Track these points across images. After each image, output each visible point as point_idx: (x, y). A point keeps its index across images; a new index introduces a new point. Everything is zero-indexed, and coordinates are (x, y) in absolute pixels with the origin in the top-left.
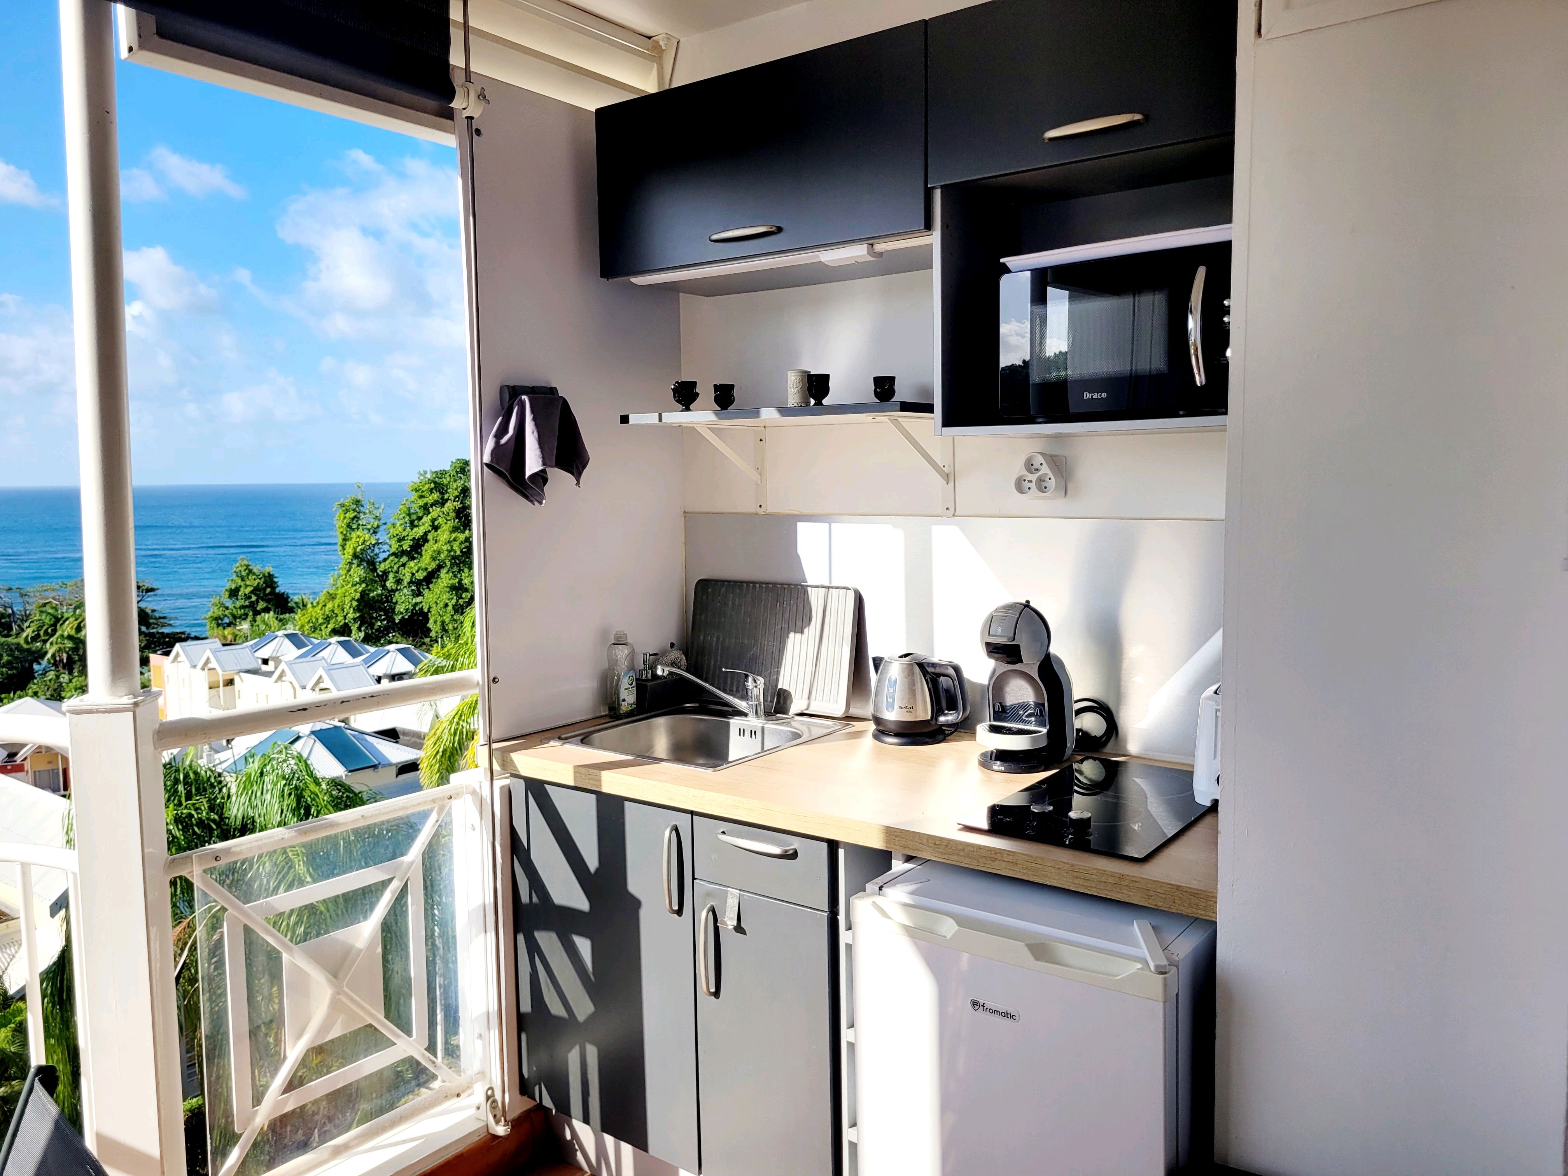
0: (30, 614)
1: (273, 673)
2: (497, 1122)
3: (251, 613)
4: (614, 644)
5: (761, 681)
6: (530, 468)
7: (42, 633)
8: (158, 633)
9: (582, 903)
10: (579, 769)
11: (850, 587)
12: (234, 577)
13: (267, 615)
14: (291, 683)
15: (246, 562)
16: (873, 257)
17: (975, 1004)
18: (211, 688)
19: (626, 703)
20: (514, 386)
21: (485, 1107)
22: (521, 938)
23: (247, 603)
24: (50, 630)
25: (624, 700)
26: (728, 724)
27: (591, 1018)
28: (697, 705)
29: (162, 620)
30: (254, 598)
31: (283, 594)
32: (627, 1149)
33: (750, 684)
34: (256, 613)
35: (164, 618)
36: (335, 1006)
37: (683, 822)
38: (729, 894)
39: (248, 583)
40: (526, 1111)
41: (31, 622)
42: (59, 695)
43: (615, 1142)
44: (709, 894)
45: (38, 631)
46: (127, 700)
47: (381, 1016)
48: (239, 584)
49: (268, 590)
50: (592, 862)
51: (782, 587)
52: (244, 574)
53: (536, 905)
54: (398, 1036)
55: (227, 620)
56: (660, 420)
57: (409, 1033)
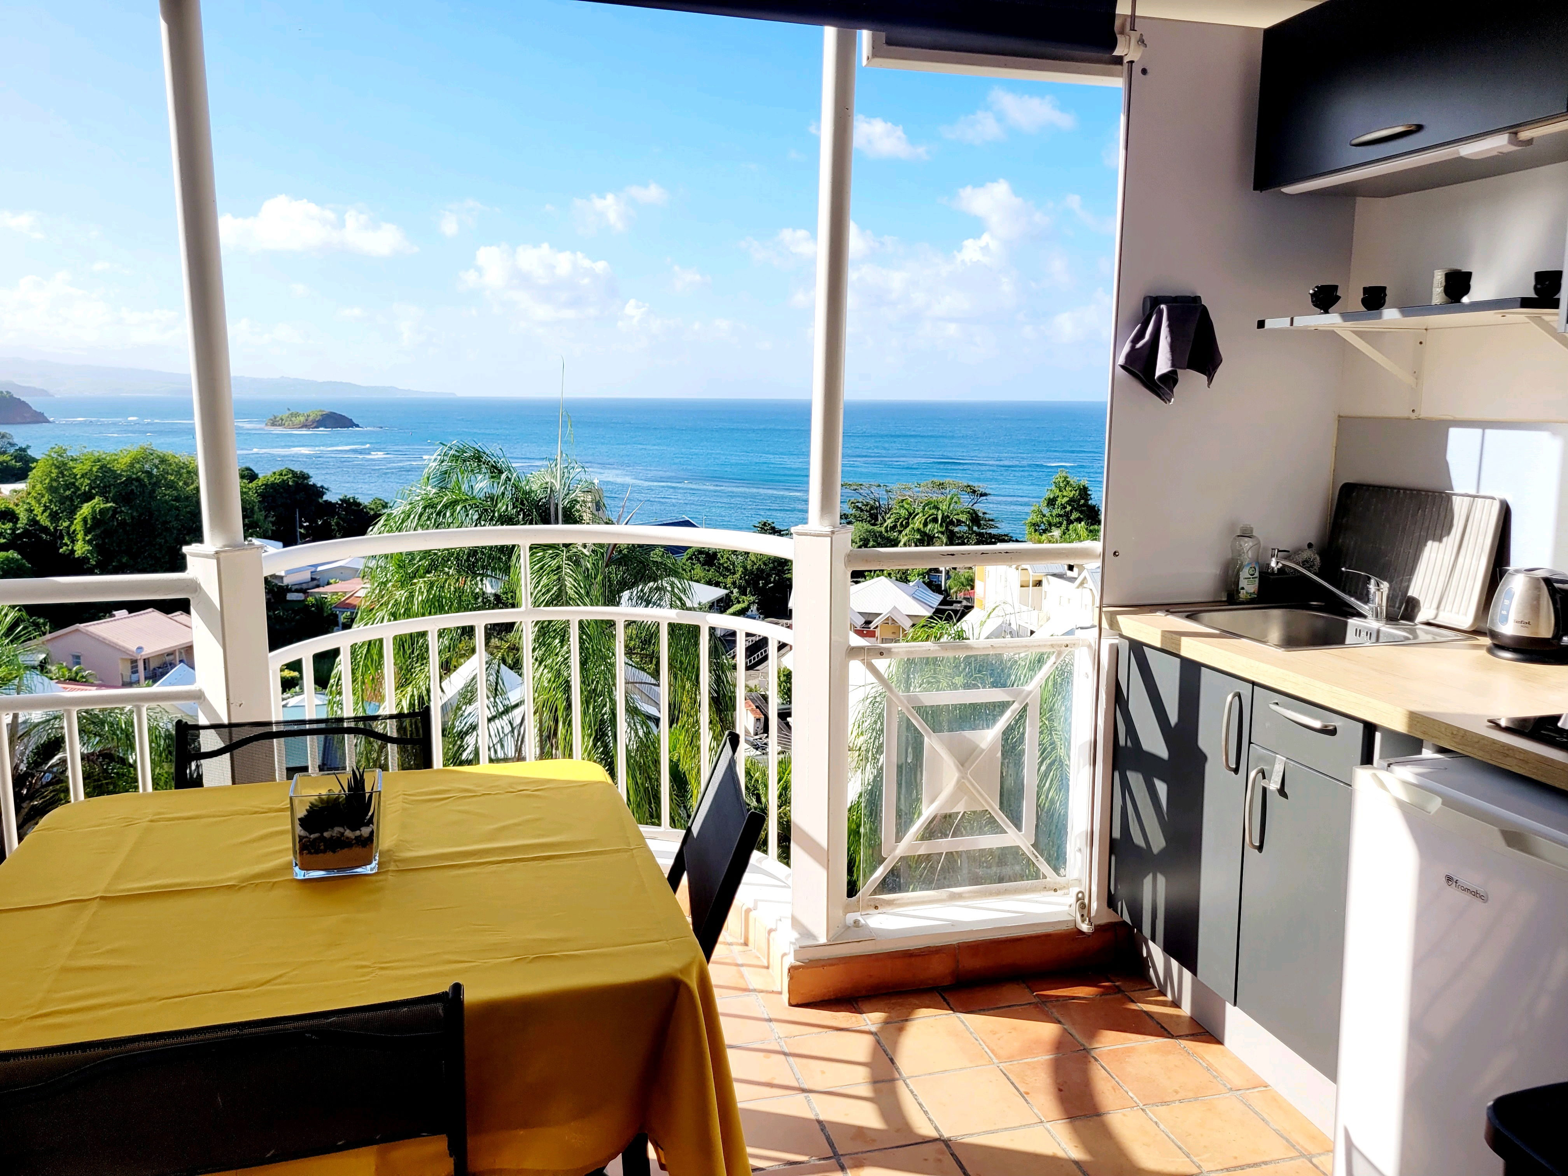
0: (891, 508)
1: (1076, 579)
2: (1083, 921)
3: (1065, 522)
4: (1239, 536)
5: (1385, 586)
6: (1160, 369)
7: (898, 524)
8: (986, 533)
9: (1162, 752)
10: (1167, 635)
11: (1496, 496)
12: (1053, 487)
13: (1079, 525)
14: (1091, 590)
15: (1064, 474)
16: (1515, 145)
17: (1449, 879)
18: (1022, 586)
19: (1244, 591)
20: (1157, 297)
21: (1075, 907)
22: (1117, 774)
23: (1062, 512)
24: (904, 523)
25: (1243, 588)
26: (1346, 624)
27: (1163, 852)
28: (1323, 604)
29: (990, 522)
30: (1069, 508)
31: (1094, 506)
32: (1187, 974)
33: (1372, 587)
34: (1070, 522)
35: (992, 520)
36: (960, 787)
37: (1245, 690)
38: (1277, 760)
39: (1065, 494)
40: (1112, 923)
41: (892, 514)
42: (906, 578)
43: (1179, 967)
44: (1261, 758)
45: (895, 522)
46: (828, 529)
47: (997, 807)
48: (1057, 494)
49: (1082, 502)
50: (1173, 718)
51: (1426, 495)
52: (1061, 485)
53: (1129, 748)
54: (1009, 826)
55: (1043, 527)
56: (1292, 324)
57: (1020, 829)
